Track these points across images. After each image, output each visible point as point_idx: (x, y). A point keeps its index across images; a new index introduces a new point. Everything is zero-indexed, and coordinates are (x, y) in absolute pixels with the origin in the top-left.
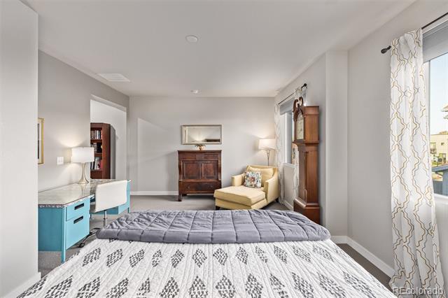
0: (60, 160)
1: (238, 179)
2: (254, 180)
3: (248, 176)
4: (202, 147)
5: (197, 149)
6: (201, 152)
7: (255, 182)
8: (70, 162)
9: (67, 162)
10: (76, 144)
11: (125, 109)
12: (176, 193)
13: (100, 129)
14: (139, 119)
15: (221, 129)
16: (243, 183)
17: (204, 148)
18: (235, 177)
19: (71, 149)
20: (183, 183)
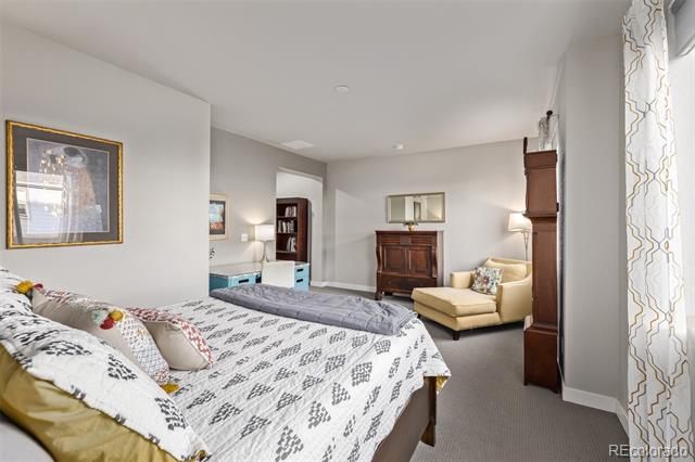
0: (244, 237)
1: (461, 277)
2: (487, 282)
3: (478, 274)
4: (413, 227)
5: (406, 229)
6: (410, 234)
7: (489, 284)
8: (254, 239)
9: (251, 239)
10: (261, 221)
11: (321, 179)
12: (374, 289)
13: (296, 205)
14: (337, 191)
15: (444, 197)
16: (471, 286)
17: (415, 228)
18: (455, 274)
19: (253, 226)
20: (384, 276)
